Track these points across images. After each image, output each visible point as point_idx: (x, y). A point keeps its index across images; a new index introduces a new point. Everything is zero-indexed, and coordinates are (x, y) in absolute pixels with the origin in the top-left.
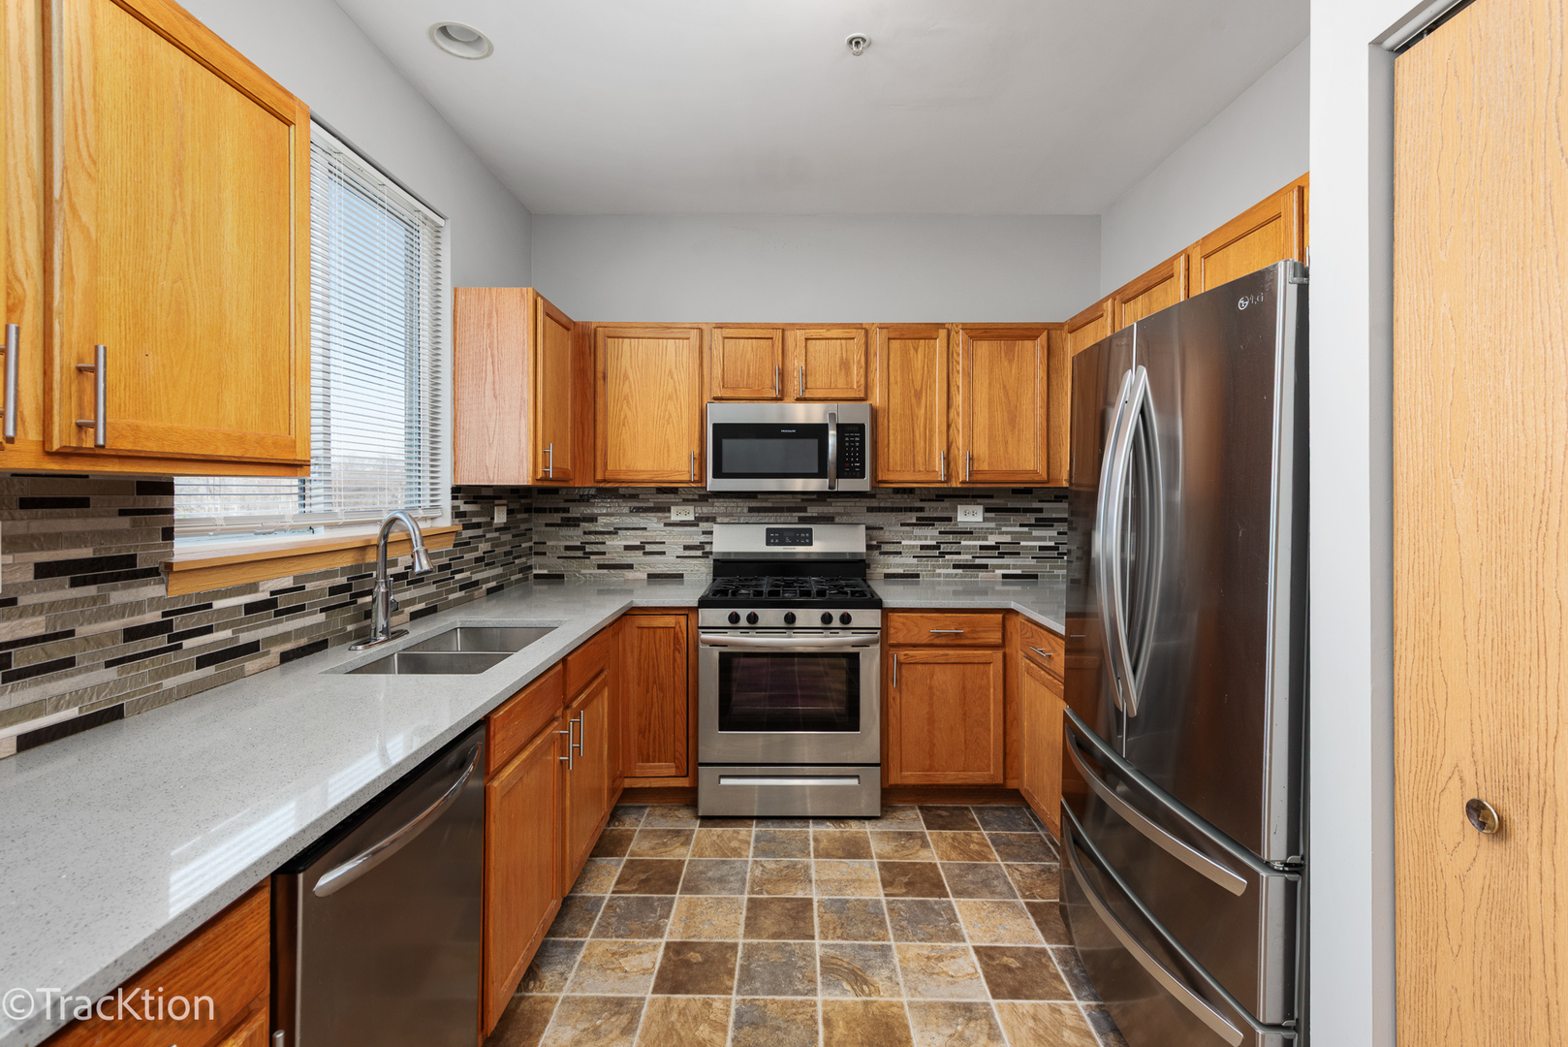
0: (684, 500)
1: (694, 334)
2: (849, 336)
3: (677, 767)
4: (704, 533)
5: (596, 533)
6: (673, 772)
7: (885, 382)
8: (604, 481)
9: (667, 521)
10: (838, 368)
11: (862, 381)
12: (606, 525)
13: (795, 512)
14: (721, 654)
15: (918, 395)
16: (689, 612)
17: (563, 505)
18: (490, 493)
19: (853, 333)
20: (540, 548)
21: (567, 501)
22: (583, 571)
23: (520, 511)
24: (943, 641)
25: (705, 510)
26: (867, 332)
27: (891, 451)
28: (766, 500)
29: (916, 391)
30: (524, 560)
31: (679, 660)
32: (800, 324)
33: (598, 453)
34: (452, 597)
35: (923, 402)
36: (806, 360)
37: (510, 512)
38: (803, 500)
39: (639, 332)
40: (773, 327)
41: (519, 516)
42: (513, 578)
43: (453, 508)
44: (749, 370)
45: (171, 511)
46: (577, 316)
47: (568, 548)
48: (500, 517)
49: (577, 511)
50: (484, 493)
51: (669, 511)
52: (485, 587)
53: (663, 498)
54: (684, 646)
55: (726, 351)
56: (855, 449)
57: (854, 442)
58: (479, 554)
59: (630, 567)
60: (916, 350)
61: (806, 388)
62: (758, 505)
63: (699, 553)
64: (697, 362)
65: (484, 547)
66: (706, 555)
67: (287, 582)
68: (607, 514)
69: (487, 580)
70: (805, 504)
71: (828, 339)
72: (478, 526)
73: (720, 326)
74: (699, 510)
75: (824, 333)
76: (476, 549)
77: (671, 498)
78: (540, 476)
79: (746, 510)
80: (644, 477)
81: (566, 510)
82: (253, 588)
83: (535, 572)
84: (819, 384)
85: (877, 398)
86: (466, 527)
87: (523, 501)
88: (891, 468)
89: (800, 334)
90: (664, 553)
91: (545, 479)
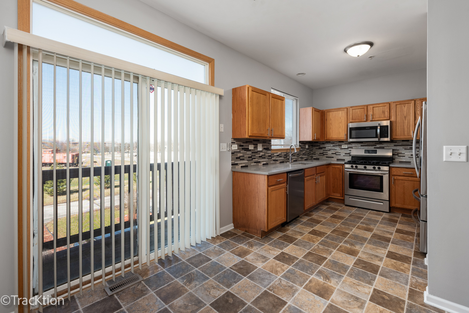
0: (345, 144)
1: (346, 109)
2: (384, 105)
3: (340, 195)
4: (350, 151)
5: (326, 150)
6: (340, 196)
7: (395, 115)
8: (326, 140)
9: (341, 148)
10: (381, 113)
11: (388, 115)
12: (328, 149)
13: (373, 146)
14: (349, 173)
15: (405, 117)
16: (343, 165)
17: (319, 145)
18: (305, 142)
19: (386, 105)
20: (315, 153)
21: (320, 144)
22: (323, 158)
23: (310, 146)
24: (407, 175)
25: (350, 146)
26: (390, 104)
27: (397, 131)
28: (365, 143)
29: (404, 116)
30: (311, 155)
31: (341, 174)
32: (372, 104)
33: (325, 135)
34: (299, 159)
35: (407, 118)
36: (373, 112)
37: (309, 146)
38: (375, 143)
39: (334, 110)
40: (364, 106)
41: (311, 147)
42: (309, 158)
43: (299, 145)
44: (358, 115)
45: (271, 143)
46: (321, 109)
47: (320, 153)
48: (307, 147)
49: (322, 146)
50: (304, 142)
51: (342, 146)
52: (304, 159)
53: (340, 144)
54: (342, 171)
55: (353, 112)
56: (385, 131)
57: (385, 130)
58: (303, 153)
59: (333, 157)
60: (405, 106)
61: (373, 118)
62: (363, 144)
63: (349, 155)
64: (346, 115)
65: (304, 152)
66: (350, 155)
67: (280, 153)
68: (328, 146)
69: (305, 158)
70: (376, 144)
71: (379, 107)
72: (303, 148)
73: (351, 107)
74: (348, 146)
75: (378, 105)
76: (303, 152)
77: (342, 143)
78: (313, 139)
79: (360, 146)
80: (335, 139)
81: (320, 146)
82: (277, 153)
83: (314, 158)
84: (376, 117)
85: (393, 119)
86: (301, 148)
87: (311, 144)
88: (397, 135)
89: (371, 107)
90: (340, 155)
91: (314, 140)
